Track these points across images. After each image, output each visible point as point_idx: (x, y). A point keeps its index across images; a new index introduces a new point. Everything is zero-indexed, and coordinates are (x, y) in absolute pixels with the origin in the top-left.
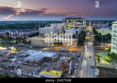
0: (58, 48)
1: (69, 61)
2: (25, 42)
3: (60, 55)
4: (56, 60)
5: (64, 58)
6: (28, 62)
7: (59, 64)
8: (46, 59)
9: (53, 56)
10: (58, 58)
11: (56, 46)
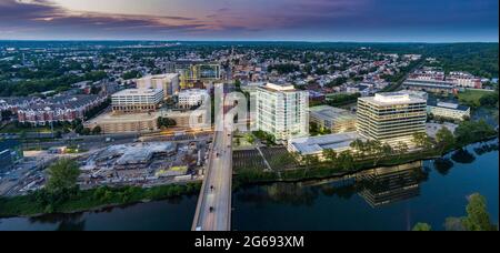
0: (167, 133)
1: (196, 152)
2: (81, 130)
3: (178, 145)
4: (174, 154)
5: (186, 148)
6: (127, 164)
7: (179, 158)
8: (155, 155)
9: (168, 148)
10: (177, 150)
11: (163, 130)
